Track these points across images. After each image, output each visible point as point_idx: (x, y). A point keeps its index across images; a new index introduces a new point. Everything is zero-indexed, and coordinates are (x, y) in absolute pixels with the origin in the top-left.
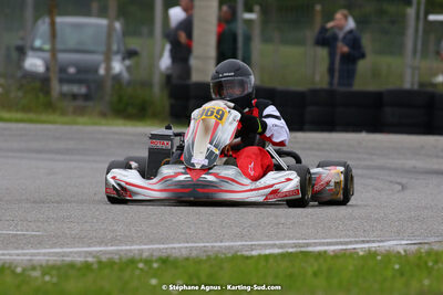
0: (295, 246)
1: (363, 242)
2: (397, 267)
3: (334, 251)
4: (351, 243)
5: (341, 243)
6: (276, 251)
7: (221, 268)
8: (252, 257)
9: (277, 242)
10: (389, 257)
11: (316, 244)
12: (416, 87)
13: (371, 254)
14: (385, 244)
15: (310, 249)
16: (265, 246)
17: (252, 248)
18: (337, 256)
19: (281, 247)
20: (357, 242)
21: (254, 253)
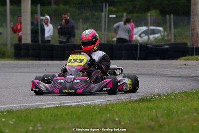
0: (60, 104)
1: (86, 101)
2: (98, 110)
3: (75, 105)
4: (81, 102)
5: (78, 102)
6: (52, 106)
7: (30, 113)
8: (43, 109)
9: (54, 103)
10: (95, 106)
11: (68, 103)
12: (106, 42)
13: (89, 106)
14: (95, 101)
15: (66, 105)
16: (49, 104)
17: (44, 105)
18: (75, 107)
19: (55, 104)
20: (84, 101)
21: (44, 107)
